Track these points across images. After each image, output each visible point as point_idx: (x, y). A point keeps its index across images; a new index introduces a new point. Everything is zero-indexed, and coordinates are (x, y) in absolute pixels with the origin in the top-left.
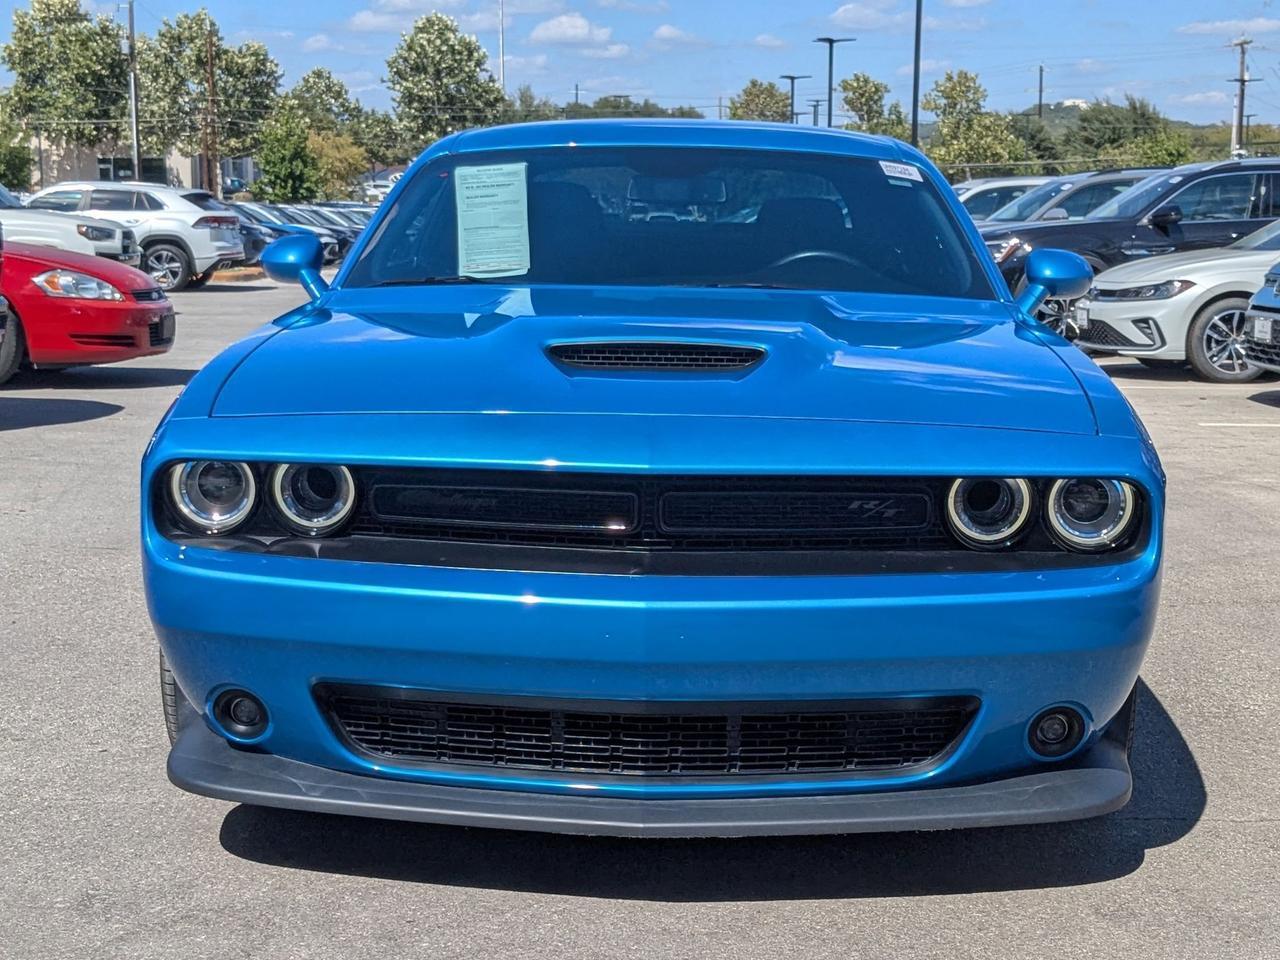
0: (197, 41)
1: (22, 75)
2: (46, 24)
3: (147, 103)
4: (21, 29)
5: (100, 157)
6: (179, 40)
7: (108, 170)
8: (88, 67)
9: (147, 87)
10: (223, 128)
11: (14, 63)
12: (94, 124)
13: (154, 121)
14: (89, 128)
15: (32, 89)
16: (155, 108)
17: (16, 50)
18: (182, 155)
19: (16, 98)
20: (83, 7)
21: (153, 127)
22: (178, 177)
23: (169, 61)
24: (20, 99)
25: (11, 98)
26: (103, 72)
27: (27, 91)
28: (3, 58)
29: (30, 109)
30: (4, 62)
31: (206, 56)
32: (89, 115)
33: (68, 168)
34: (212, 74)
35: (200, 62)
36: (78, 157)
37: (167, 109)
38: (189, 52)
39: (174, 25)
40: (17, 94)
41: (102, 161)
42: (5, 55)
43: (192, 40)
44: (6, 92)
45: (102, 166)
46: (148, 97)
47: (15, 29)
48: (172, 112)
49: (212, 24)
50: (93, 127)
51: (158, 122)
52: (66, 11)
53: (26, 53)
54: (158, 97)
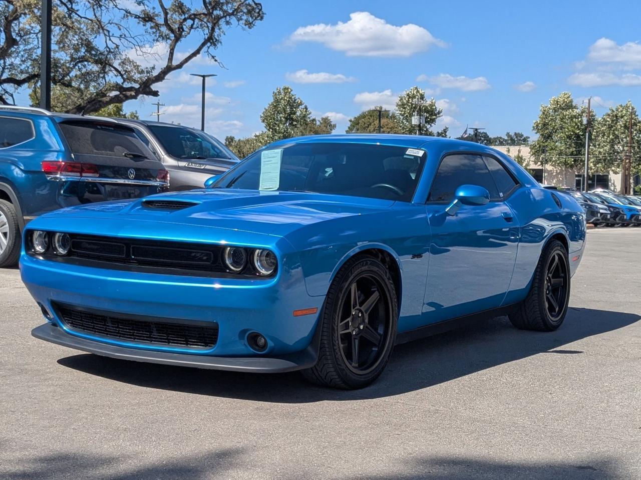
0: (625, 117)
1: (542, 135)
2: (555, 111)
3: (598, 148)
4: (544, 113)
5: (576, 173)
6: (616, 116)
7: (580, 180)
8: (573, 131)
9: (599, 140)
10: (636, 160)
11: (538, 129)
12: (573, 158)
13: (601, 156)
14: (571, 160)
15: (546, 142)
16: (602, 150)
17: (540, 123)
18: (614, 173)
19: (538, 146)
20: (574, 102)
21: (600, 160)
22: (614, 184)
23: (610, 127)
24: (540, 147)
25: (536, 146)
26: (580, 133)
27: (543, 143)
28: (534, 127)
29: (544, 152)
30: (534, 129)
31: (629, 124)
32: (572, 154)
33: (561, 179)
34: (632, 133)
35: (625, 127)
36: (565, 174)
37: (608, 151)
38: (621, 123)
39: (614, 110)
40: (538, 144)
41: (577, 176)
42: (535, 125)
43: (622, 117)
44: (534, 143)
45: (577, 178)
46: (599, 145)
47: (541, 113)
48: (610, 152)
49: (633, 108)
50: (573, 160)
51: (603, 157)
52: (565, 105)
53: (545, 125)
54: (604, 145)
